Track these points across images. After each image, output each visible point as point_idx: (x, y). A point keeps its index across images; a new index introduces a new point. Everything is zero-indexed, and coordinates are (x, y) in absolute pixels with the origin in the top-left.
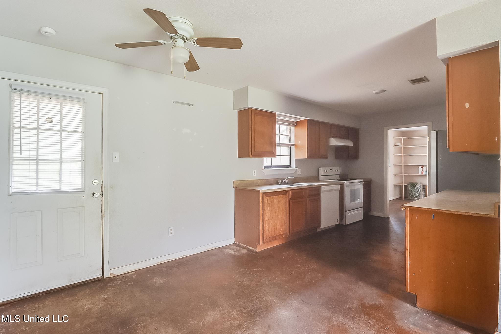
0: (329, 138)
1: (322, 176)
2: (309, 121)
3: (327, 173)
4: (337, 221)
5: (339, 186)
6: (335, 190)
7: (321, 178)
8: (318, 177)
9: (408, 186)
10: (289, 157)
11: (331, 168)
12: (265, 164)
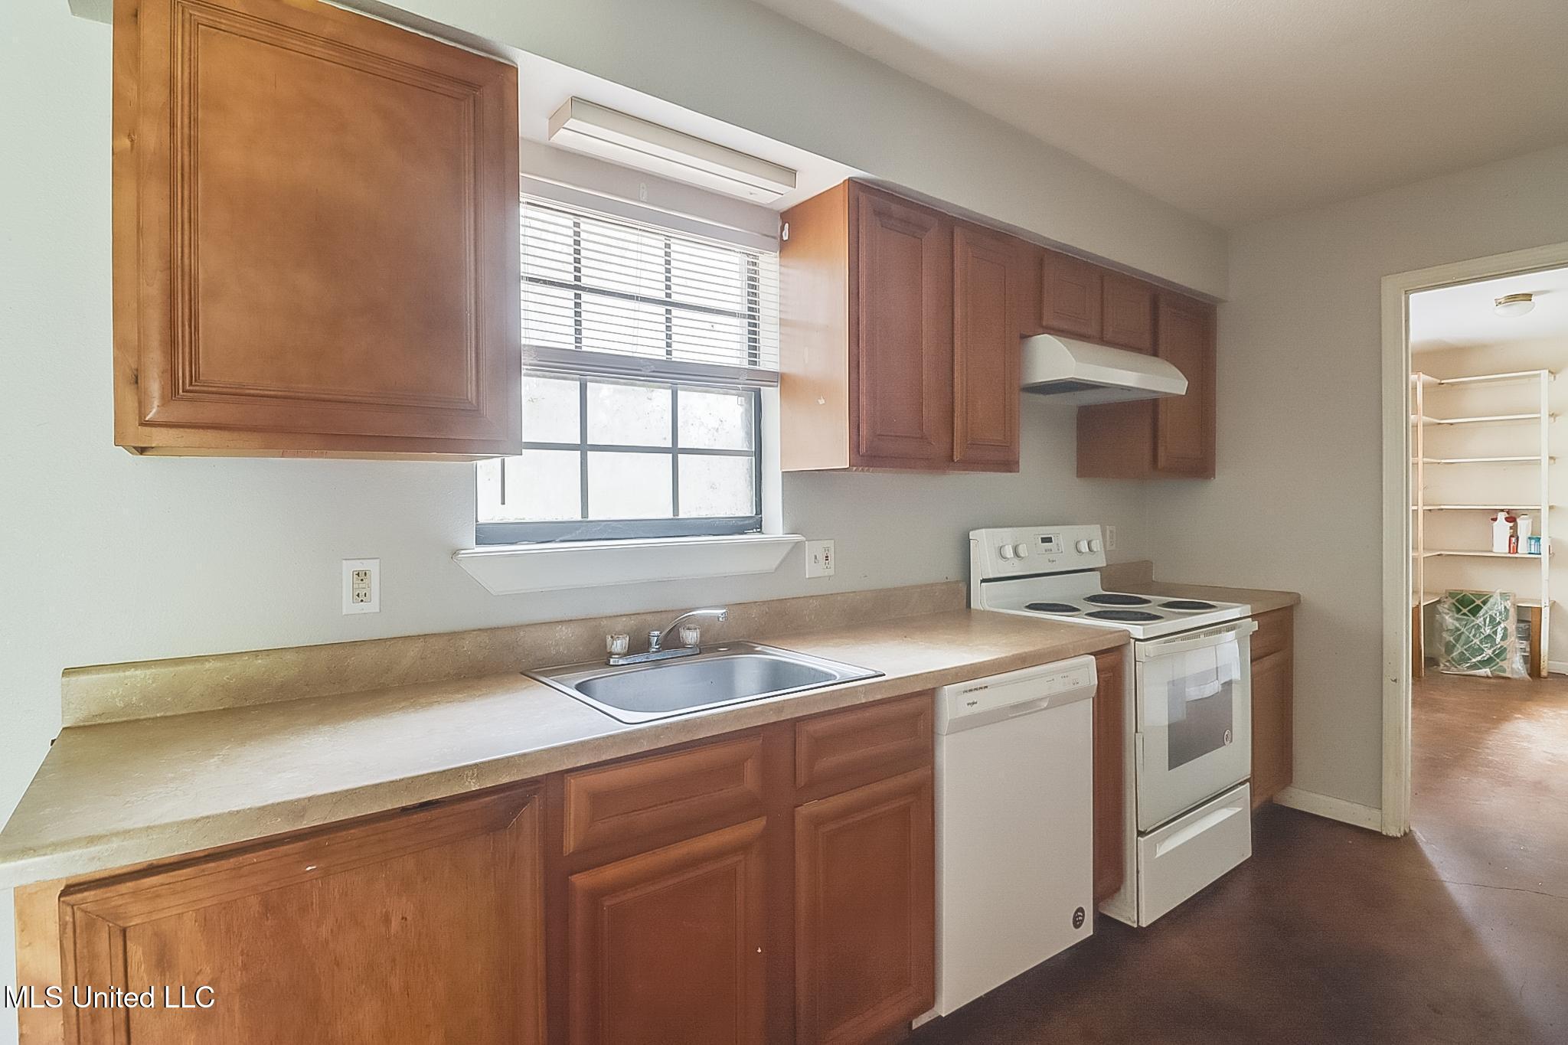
0: (1024, 337)
1: (984, 581)
2: (863, 197)
3: (1016, 560)
4: (1077, 923)
5: (1087, 665)
6: (1058, 701)
7: (983, 598)
8: (963, 587)
9: (1440, 607)
10: (744, 464)
11: (1046, 531)
12: (490, 511)
